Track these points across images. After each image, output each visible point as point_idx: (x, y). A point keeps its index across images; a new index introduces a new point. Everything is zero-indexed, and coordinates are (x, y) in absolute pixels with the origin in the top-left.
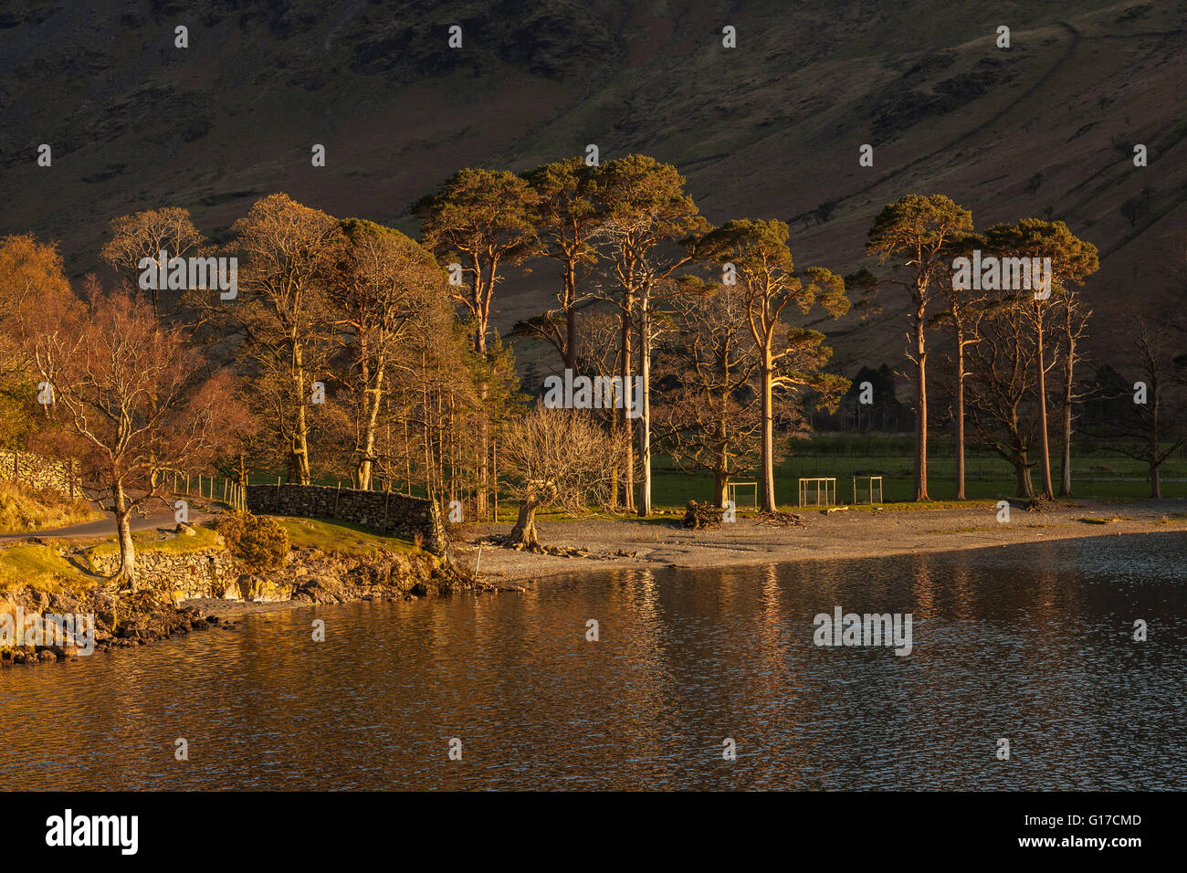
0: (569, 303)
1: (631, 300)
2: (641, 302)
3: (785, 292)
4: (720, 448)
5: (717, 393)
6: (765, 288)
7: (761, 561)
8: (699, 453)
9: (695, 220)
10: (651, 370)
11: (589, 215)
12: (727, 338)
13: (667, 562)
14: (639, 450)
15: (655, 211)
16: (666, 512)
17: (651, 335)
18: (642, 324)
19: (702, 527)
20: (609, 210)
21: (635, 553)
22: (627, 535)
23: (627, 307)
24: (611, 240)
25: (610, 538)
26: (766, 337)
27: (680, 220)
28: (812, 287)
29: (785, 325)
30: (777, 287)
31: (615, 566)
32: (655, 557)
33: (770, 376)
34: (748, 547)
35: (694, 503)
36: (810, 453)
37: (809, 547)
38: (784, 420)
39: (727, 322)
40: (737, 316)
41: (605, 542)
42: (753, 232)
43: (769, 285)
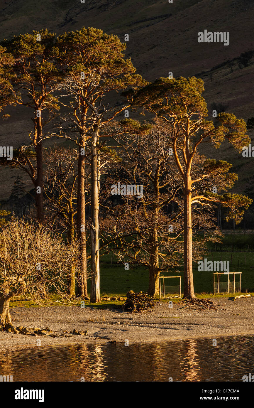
0: (38, 140)
1: (85, 138)
2: (92, 140)
3: (201, 131)
4: (153, 250)
5: (151, 208)
6: (187, 129)
7: (181, 338)
8: (137, 253)
9: (134, 77)
10: (100, 191)
11: (53, 73)
12: (158, 166)
13: (109, 339)
14: (91, 252)
15: (103, 70)
16: (113, 299)
17: (100, 165)
18: (93, 156)
19: (139, 311)
20: (68, 70)
21: (86, 332)
22: (81, 317)
23: (82, 144)
24: (69, 93)
25: (68, 320)
26: (187, 166)
27: (122, 77)
28: (222, 128)
29: (202, 156)
30: (196, 128)
31: (71, 341)
32: (101, 335)
33: (190, 196)
34: (172, 326)
35: (132, 292)
36: (229, 249)
37: (219, 326)
38: (202, 228)
39: (158, 154)
40: (165, 150)
41: (64, 323)
42: (177, 87)
43: (189, 127)
